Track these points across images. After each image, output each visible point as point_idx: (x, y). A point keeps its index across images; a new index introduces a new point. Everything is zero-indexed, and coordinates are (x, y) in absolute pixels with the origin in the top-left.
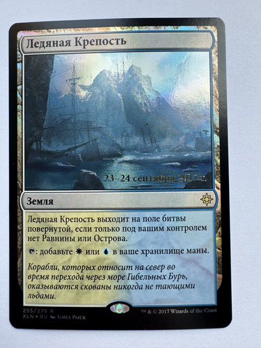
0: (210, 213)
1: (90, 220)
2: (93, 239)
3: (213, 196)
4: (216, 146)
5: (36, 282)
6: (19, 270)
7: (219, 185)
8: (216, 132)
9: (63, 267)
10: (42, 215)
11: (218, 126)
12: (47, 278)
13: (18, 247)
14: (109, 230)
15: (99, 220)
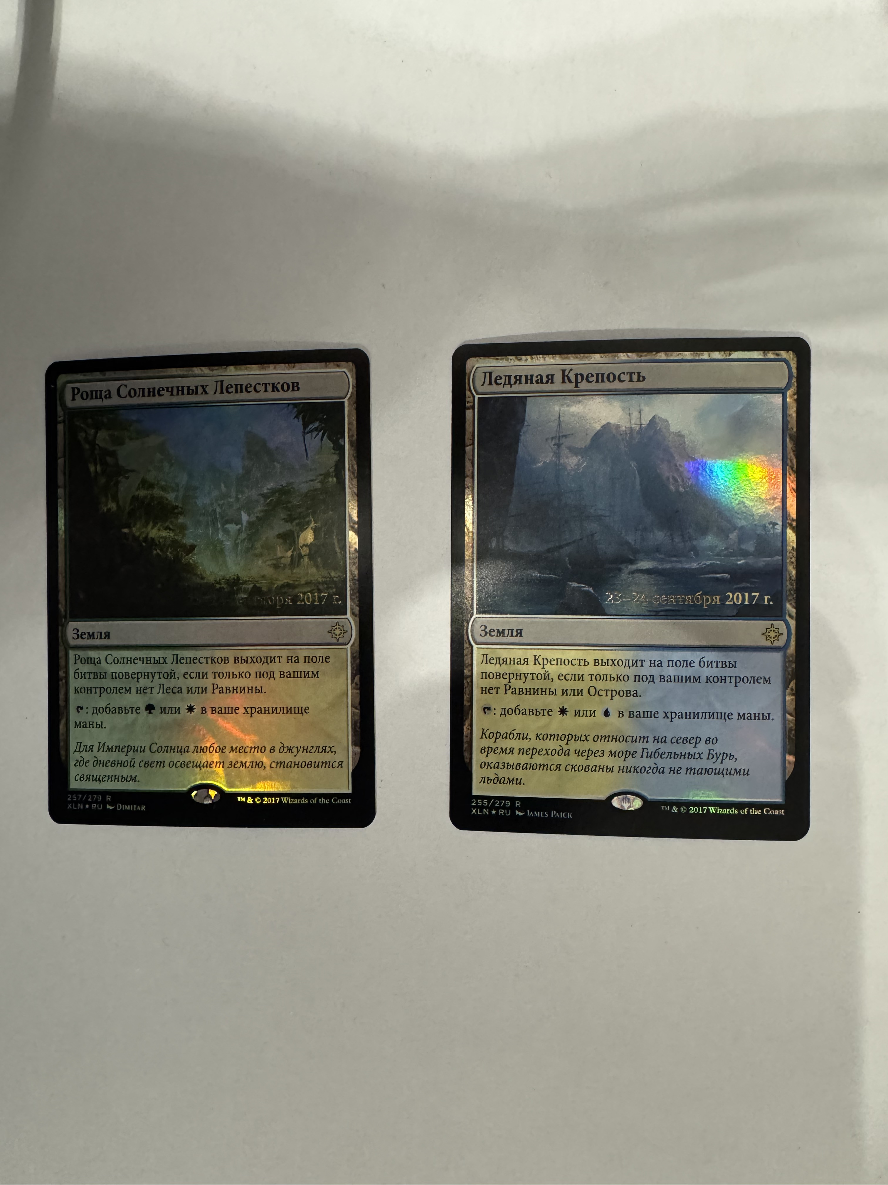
0: (777, 657)
1: (582, 662)
2: (585, 692)
3: (783, 629)
4: (789, 548)
5: (492, 758)
6: (465, 739)
7: (793, 611)
8: (791, 525)
9: (537, 736)
10: (504, 652)
11: (794, 516)
12: (512, 751)
13: (466, 703)
14: (612, 679)
15: (596, 662)
